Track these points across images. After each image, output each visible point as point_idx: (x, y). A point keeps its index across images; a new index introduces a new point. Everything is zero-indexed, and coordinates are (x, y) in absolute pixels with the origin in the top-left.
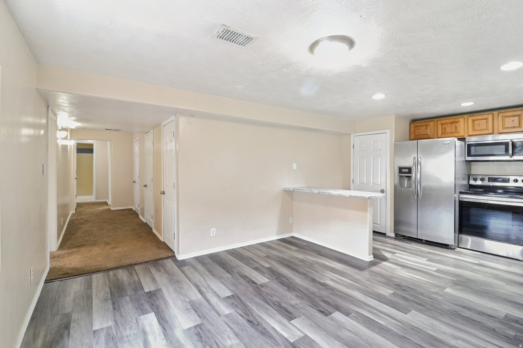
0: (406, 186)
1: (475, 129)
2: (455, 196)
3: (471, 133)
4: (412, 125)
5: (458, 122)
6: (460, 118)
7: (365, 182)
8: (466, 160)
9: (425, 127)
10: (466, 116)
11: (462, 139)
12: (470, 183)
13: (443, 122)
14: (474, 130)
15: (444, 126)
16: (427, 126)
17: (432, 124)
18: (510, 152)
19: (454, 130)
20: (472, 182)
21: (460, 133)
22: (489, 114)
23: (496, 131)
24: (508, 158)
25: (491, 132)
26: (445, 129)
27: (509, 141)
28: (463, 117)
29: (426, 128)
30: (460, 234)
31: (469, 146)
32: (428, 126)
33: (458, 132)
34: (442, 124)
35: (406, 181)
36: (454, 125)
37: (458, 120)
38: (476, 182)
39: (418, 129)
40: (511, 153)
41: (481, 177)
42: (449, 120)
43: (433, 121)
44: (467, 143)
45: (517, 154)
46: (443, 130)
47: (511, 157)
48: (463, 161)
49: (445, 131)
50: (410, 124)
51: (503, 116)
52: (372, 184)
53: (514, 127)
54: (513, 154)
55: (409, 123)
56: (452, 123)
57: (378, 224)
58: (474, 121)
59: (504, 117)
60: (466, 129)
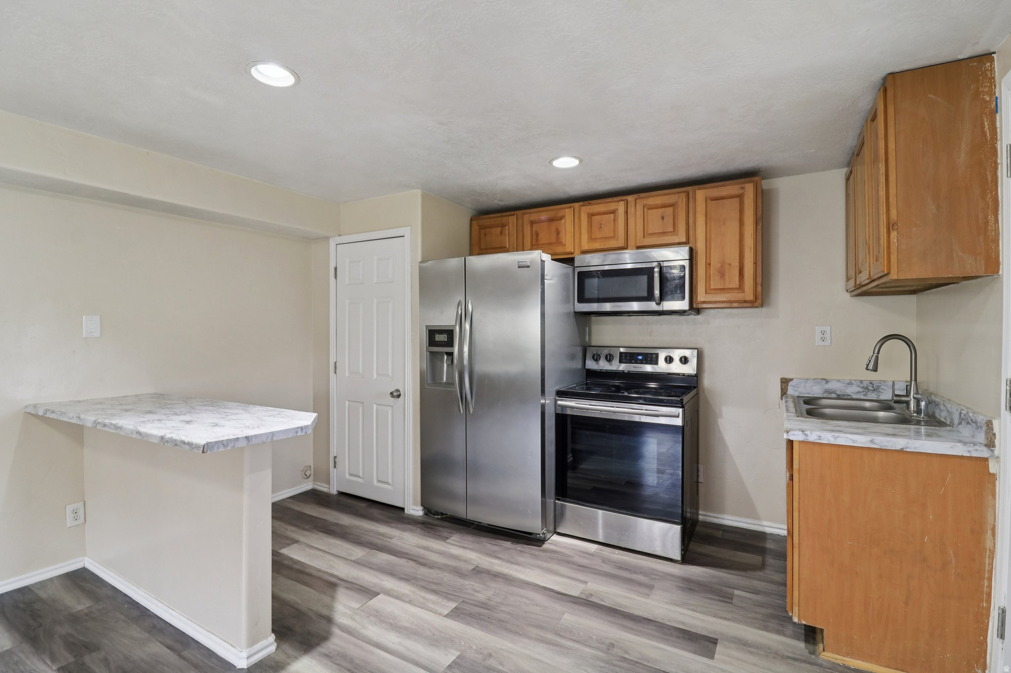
0: (445, 379)
1: (593, 237)
2: (543, 401)
3: (585, 247)
4: (475, 223)
5: (561, 219)
6: (565, 208)
7: (361, 371)
8: (576, 311)
9: (499, 229)
10: (576, 205)
11: (569, 261)
12: (586, 368)
13: (534, 217)
14: (591, 239)
15: (535, 227)
16: (503, 226)
17: (512, 220)
18: (657, 292)
19: (553, 240)
20: (591, 365)
21: (565, 245)
22: (618, 201)
23: (631, 242)
24: (652, 306)
25: (621, 243)
26: (537, 235)
27: (655, 264)
28: (570, 207)
29: (501, 233)
30: (559, 500)
31: (583, 277)
32: (505, 226)
33: (562, 243)
34: (532, 223)
35: (445, 365)
36: (554, 225)
37: (561, 214)
38: (598, 364)
39: (485, 235)
40: (659, 295)
41: (606, 351)
42: (544, 215)
43: (514, 215)
44: (578, 270)
45: (670, 297)
46: (534, 237)
47: (658, 304)
48: (568, 314)
49: (537, 240)
50: (471, 220)
51: (644, 207)
52: (375, 377)
53: (664, 233)
54: (662, 298)
55: (470, 218)
56: (551, 220)
57: (388, 483)
58: (591, 216)
59: (645, 209)
60: (577, 235)
